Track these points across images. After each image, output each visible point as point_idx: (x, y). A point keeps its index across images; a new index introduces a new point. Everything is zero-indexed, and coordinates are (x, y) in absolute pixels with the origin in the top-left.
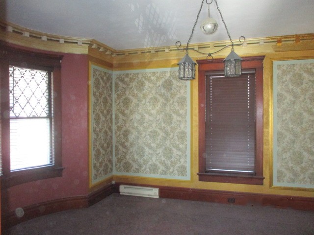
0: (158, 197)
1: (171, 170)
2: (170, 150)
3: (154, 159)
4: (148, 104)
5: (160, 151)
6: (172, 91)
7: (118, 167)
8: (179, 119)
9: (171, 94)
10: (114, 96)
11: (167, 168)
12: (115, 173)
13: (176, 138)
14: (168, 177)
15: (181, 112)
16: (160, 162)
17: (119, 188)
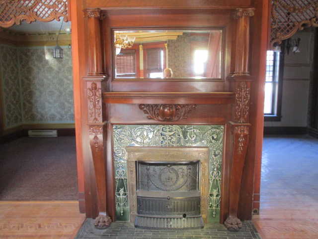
0: (56, 136)
1: (65, 117)
2: (64, 104)
3: (52, 110)
4: (46, 72)
5: (57, 104)
6: (63, 63)
7: (26, 117)
8: (68, 82)
9: (62, 65)
10: (19, 66)
11: (62, 116)
12: (24, 122)
13: (67, 95)
14: (63, 122)
15: (69, 77)
16: (57, 112)
17: (27, 132)
